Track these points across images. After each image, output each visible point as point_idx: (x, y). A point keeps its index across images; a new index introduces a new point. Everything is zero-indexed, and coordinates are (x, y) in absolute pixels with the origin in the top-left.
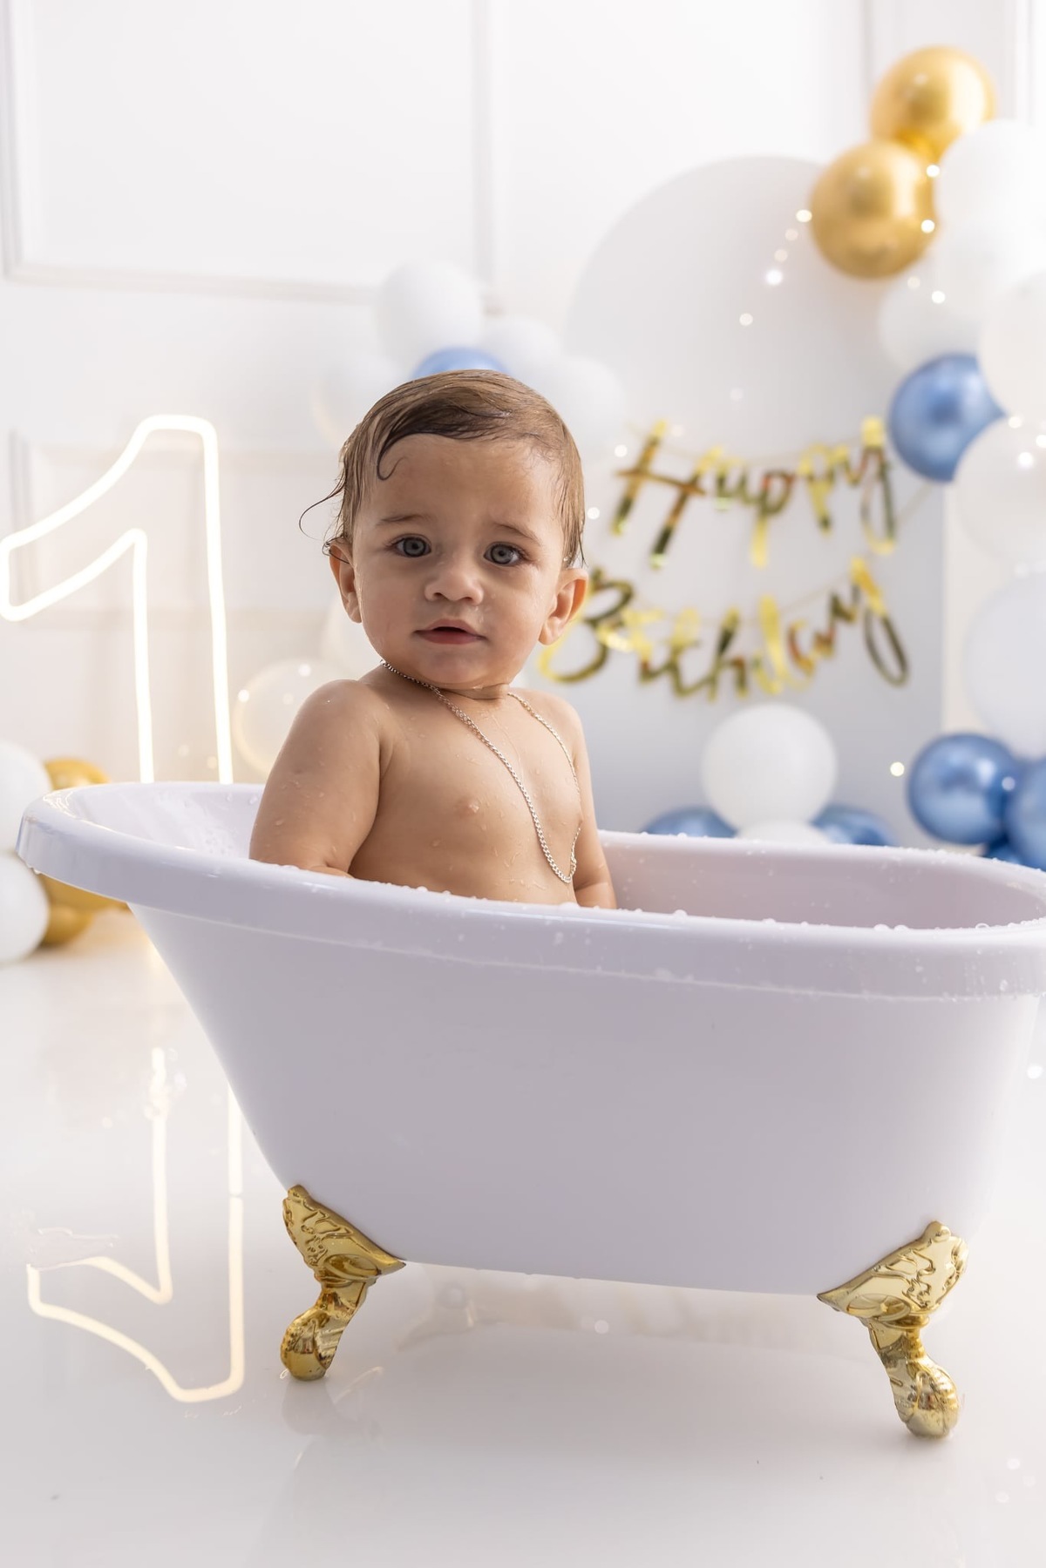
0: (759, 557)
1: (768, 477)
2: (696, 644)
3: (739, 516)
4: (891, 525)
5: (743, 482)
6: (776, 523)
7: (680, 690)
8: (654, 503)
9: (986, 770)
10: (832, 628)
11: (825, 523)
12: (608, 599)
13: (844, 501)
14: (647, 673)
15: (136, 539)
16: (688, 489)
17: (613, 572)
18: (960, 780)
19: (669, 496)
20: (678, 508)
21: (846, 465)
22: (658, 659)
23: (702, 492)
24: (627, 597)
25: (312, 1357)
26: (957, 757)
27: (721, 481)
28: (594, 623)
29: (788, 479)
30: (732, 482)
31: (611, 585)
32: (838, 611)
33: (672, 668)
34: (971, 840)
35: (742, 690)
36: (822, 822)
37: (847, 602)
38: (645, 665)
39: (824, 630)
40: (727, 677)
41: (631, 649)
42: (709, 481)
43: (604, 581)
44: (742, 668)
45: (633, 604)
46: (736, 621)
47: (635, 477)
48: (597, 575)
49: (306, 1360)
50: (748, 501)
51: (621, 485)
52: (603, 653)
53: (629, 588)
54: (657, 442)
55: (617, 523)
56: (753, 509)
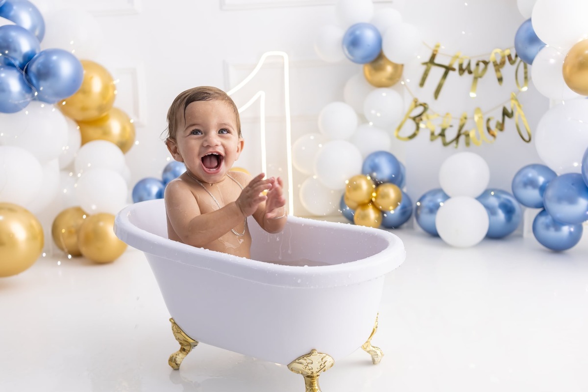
0: (473, 95)
1: (478, 64)
2: (451, 126)
3: (467, 78)
4: (526, 78)
5: (469, 64)
6: (480, 80)
7: (445, 144)
8: (436, 73)
9: (541, 180)
10: (503, 120)
11: (500, 80)
12: (420, 110)
13: (508, 70)
14: (433, 137)
15: (262, 94)
16: (448, 69)
17: (421, 101)
19: (443, 70)
20: (445, 75)
21: (509, 57)
22: (438, 131)
23: (454, 70)
24: (426, 109)
26: (531, 174)
27: (461, 66)
28: (414, 119)
29: (486, 63)
30: (464, 66)
31: (421, 105)
32: (506, 113)
33: (442, 134)
34: (537, 207)
35: (468, 144)
36: (482, 198)
37: (510, 111)
38: (432, 134)
39: (500, 121)
40: (462, 139)
41: (427, 128)
42: (456, 66)
43: (418, 103)
44: (467, 135)
45: (428, 112)
46: (466, 118)
47: (429, 65)
48: (416, 101)
49: (174, 363)
50: (470, 72)
51: (424, 68)
52: (418, 128)
53: (426, 106)
54: (436, 51)
55: (423, 82)
56: (472, 76)
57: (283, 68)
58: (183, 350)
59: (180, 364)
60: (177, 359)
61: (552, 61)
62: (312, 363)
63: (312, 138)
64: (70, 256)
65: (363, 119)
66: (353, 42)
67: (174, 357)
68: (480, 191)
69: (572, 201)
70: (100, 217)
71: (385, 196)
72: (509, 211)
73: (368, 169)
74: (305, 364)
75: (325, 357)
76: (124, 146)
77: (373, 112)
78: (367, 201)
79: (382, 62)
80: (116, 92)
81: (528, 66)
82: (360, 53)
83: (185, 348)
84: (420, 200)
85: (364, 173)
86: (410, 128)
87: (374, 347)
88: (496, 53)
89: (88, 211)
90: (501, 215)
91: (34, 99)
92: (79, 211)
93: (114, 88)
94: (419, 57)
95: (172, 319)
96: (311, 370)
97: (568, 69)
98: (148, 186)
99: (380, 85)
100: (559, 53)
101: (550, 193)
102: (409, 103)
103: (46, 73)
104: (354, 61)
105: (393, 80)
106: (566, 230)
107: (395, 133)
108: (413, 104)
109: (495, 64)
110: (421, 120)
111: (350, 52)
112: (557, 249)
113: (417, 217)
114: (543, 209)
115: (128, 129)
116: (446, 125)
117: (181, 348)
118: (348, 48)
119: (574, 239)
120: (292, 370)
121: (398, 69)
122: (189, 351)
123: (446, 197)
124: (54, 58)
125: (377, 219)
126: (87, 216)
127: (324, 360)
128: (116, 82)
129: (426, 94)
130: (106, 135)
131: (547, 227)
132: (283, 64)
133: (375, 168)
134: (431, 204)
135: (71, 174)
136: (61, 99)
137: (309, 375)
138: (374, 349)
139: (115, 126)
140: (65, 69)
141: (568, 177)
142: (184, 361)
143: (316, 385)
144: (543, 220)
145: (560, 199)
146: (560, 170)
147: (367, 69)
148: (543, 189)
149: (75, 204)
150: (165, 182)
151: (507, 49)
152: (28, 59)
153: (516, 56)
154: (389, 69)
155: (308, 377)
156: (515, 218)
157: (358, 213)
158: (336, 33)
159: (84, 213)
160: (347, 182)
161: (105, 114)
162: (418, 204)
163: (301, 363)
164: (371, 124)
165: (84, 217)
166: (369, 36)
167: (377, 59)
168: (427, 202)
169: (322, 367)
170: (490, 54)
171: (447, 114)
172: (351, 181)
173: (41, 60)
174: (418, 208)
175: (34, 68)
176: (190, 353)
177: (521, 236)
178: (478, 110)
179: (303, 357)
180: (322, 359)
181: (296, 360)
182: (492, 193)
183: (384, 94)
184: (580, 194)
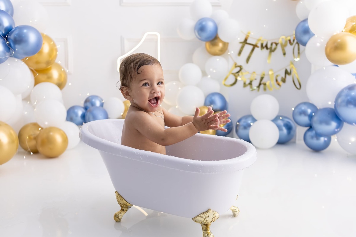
0: (268, 61)
1: (272, 44)
2: (256, 79)
3: (266, 52)
4: (299, 53)
5: (267, 44)
6: (273, 53)
7: (252, 90)
8: (248, 49)
9: (309, 111)
10: (285, 77)
11: (284, 54)
12: (238, 69)
13: (289, 49)
14: (245, 85)
16: (255, 46)
17: (239, 64)
18: (304, 113)
19: (251, 47)
20: (253, 50)
21: (290, 41)
22: (248, 82)
23: (258, 47)
24: (241, 69)
25: (118, 218)
26: (304, 108)
27: (262, 45)
28: (234, 74)
29: (277, 44)
30: (264, 45)
31: (239, 66)
32: (287, 73)
33: (250, 84)
34: (306, 126)
35: (265, 89)
36: (274, 120)
37: (289, 71)
38: (245, 83)
39: (284, 77)
40: (262, 86)
41: (242, 80)
42: (259, 45)
43: (237, 65)
44: (265, 84)
45: (243, 71)
46: (264, 75)
47: (244, 43)
48: (236, 64)
49: (117, 219)
50: (267, 48)
51: (241, 45)
52: (236, 80)
53: (241, 67)
54: (248, 36)
55: (240, 53)
56: (269, 51)
57: (157, 42)
58: (122, 210)
59: (121, 219)
60: (119, 216)
61: (318, 45)
62: (208, 217)
63: (174, 84)
64: (32, 153)
65: (204, 74)
66: (201, 28)
67: (118, 215)
68: (274, 117)
69: (327, 123)
70: (50, 129)
72: (289, 128)
73: (208, 103)
74: (204, 218)
75: (215, 213)
76: (61, 85)
77: (211, 70)
79: (216, 41)
80: (58, 53)
81: (301, 46)
82: (205, 35)
83: (124, 209)
84: (238, 122)
85: (205, 105)
86: (232, 80)
87: (235, 207)
88: (282, 39)
89: (42, 126)
90: (285, 131)
91: (11, 56)
92: (36, 125)
93: (57, 50)
94: (239, 39)
95: (117, 192)
96: (207, 221)
97: (328, 50)
98: (76, 110)
99: (215, 54)
100: (322, 40)
101: (315, 119)
102: (231, 64)
103: (20, 40)
104: (200, 39)
105: (223, 52)
106: (322, 139)
107: (223, 82)
108: (234, 65)
109: (282, 45)
110: (239, 75)
111: (199, 34)
112: (317, 150)
113: (237, 131)
114: (310, 127)
115: (63, 76)
116: (252, 78)
117: (121, 209)
118: (198, 32)
119: (327, 144)
120: (195, 221)
121: (226, 45)
122: (126, 211)
123: (254, 120)
124: (25, 31)
126: (42, 128)
127: (215, 215)
128: (58, 47)
129: (241, 60)
130: (49, 79)
131: (312, 137)
132: (157, 39)
133: (212, 102)
134: (245, 124)
135: (28, 102)
136: (26, 57)
137: (206, 224)
138: (235, 208)
139: (55, 74)
140: (32, 38)
141: (325, 110)
142: (124, 216)
143: (209, 230)
144: (310, 134)
145: (321, 122)
146: (320, 106)
147: (208, 45)
148: (311, 117)
149: (34, 121)
150: (86, 108)
151: (289, 36)
152: (8, 31)
153: (294, 40)
154: (221, 45)
155: (205, 225)
156: (292, 132)
158: (190, 23)
159: (39, 127)
161: (49, 67)
162: (238, 123)
163: (202, 217)
164: (209, 76)
165: (40, 129)
166: (210, 25)
167: (214, 39)
168: (242, 123)
169: (214, 219)
170: (279, 39)
171: (254, 72)
173: (16, 32)
174: (237, 126)
175: (12, 37)
176: (127, 212)
177: (295, 142)
178: (271, 70)
179: (203, 213)
180: (214, 215)
181: (199, 215)
182: (281, 118)
183: (218, 60)
184: (333, 119)
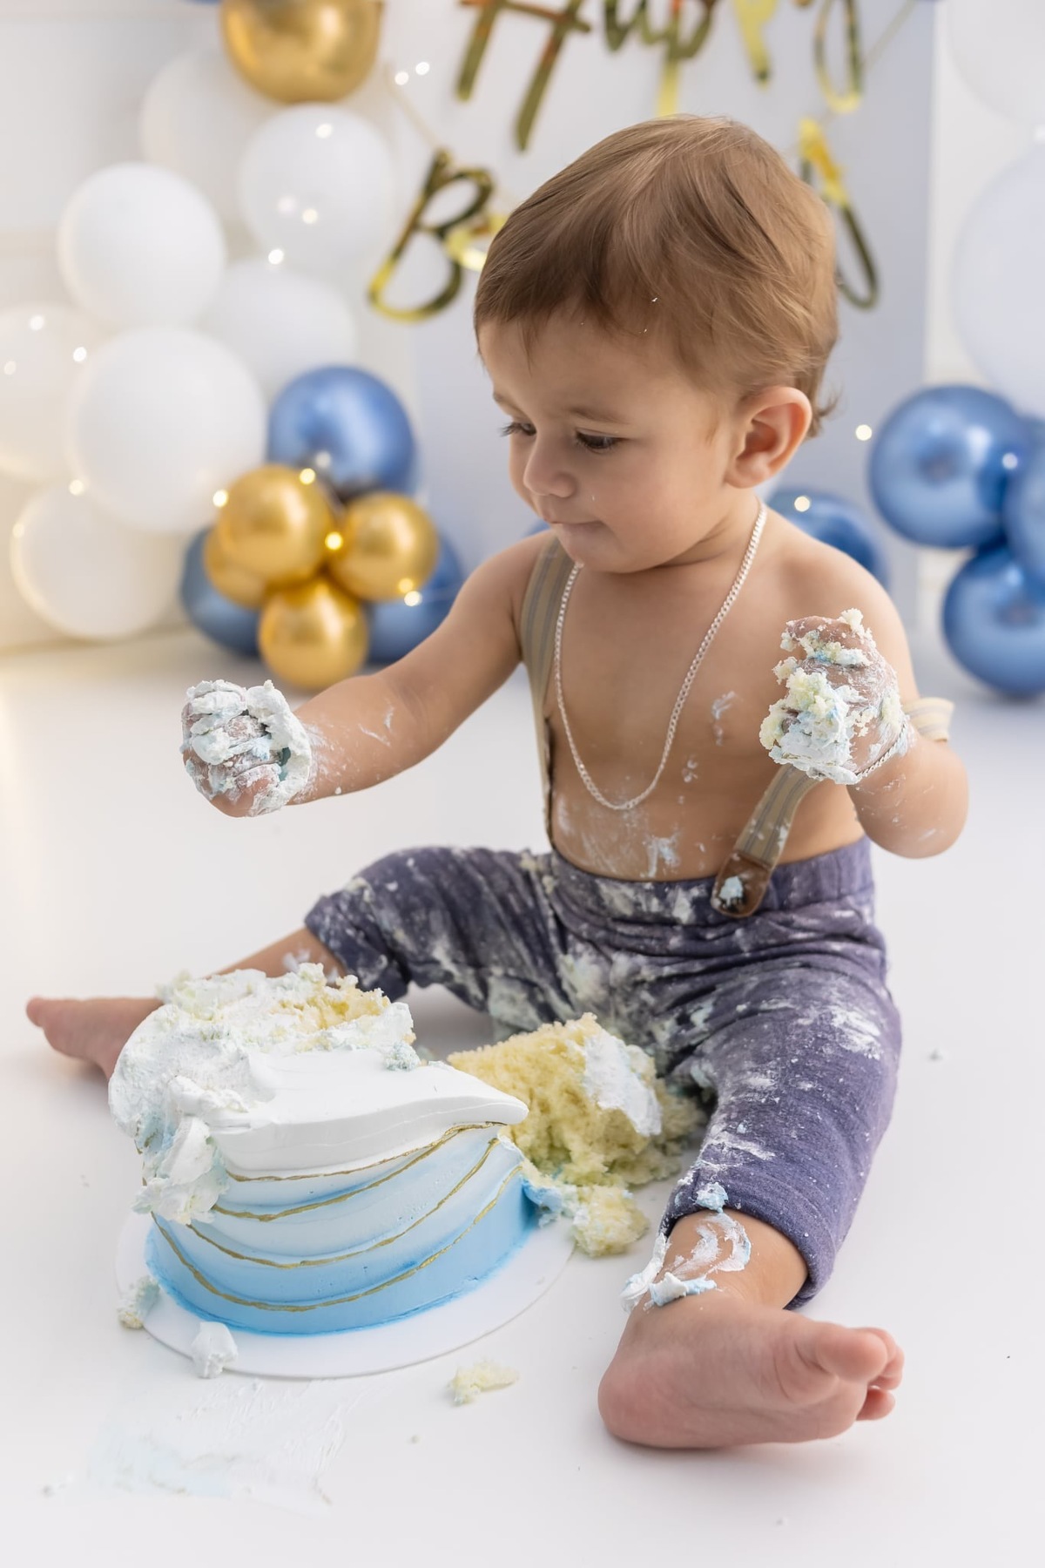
1: (676, 5)
3: (640, 60)
4: (856, 64)
5: (642, 8)
6: (689, 70)
8: (517, 43)
9: (978, 442)
11: (762, 74)
12: (464, 194)
13: (788, 32)
17: (466, 160)
18: (943, 459)
19: (539, 33)
20: (553, 52)
23: (585, 28)
24: (487, 190)
26: (939, 423)
27: (610, 11)
28: (442, 232)
29: (708, 3)
30: (626, 11)
31: (462, 176)
34: (954, 542)
42: (592, 11)
43: (450, 169)
45: (497, 202)
47: (488, 6)
50: (650, 39)
52: (457, 273)
53: (487, 177)
55: (466, 81)
56: (657, 53)
65: (240, 240)
71: (377, 546)
73: (293, 443)
77: (286, 205)
78: (305, 569)
85: (273, 453)
86: (426, 271)
99: (301, 98)
105: (350, 73)
109: (742, 8)
112: (1019, 688)
121: (365, 22)
125: (353, 636)
129: (480, 132)
133: (320, 437)
144: (984, 593)
148: (995, 482)
154: (330, 23)
157: (274, 619)
160: (221, 499)
164: (276, 257)
172: (240, 493)
182: (799, 504)
183: (324, 130)
